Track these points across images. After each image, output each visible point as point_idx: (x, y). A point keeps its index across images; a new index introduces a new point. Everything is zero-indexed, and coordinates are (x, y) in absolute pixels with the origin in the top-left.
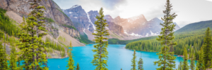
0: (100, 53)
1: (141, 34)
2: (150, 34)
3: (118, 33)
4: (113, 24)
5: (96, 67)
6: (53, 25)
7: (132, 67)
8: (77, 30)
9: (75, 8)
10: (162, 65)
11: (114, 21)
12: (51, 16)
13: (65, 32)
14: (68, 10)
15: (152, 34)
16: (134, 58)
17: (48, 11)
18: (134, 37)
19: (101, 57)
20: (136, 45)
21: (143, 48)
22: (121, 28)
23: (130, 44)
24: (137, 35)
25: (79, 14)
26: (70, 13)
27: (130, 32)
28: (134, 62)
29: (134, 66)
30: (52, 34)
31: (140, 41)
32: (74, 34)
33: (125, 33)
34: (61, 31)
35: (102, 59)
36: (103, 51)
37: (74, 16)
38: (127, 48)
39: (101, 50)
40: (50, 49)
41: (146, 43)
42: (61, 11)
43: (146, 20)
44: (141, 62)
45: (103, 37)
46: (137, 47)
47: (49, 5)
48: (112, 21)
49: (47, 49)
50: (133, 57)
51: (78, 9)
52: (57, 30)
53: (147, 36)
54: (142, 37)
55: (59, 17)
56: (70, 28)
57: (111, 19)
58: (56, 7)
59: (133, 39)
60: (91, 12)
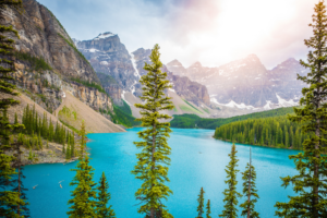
0: (151, 150)
1: (253, 103)
2: (276, 101)
3: (195, 102)
4: (185, 79)
5: (142, 182)
6: (47, 76)
7: (227, 186)
8: (107, 93)
9: (105, 41)
10: (309, 190)
11: (187, 75)
12: (44, 53)
13: (77, 96)
14: (88, 44)
15: (282, 103)
16: (233, 163)
17: (36, 38)
18: (234, 110)
19: (154, 159)
20: (240, 129)
21: (258, 138)
22: (204, 89)
23: (224, 126)
24: (242, 106)
25: (113, 55)
26: (92, 50)
27: (225, 100)
28: (231, 173)
29: (232, 183)
30: (44, 100)
31: (251, 120)
32: (100, 102)
33: (214, 101)
34: (68, 93)
35: (157, 163)
36: (159, 145)
37: (101, 59)
38: (218, 136)
39: (154, 144)
40: (36, 138)
41: (266, 126)
42: (69, 44)
43: (263, 67)
44: (250, 175)
45: (161, 112)
46: (242, 135)
47: (41, 23)
48: (182, 75)
49: (27, 138)
50: (229, 160)
51: (110, 43)
52: (58, 91)
53: (268, 106)
54: (255, 110)
55: (63, 58)
56: (91, 87)
57: (181, 68)
58: (58, 30)
59: (231, 115)
60: (140, 53)
